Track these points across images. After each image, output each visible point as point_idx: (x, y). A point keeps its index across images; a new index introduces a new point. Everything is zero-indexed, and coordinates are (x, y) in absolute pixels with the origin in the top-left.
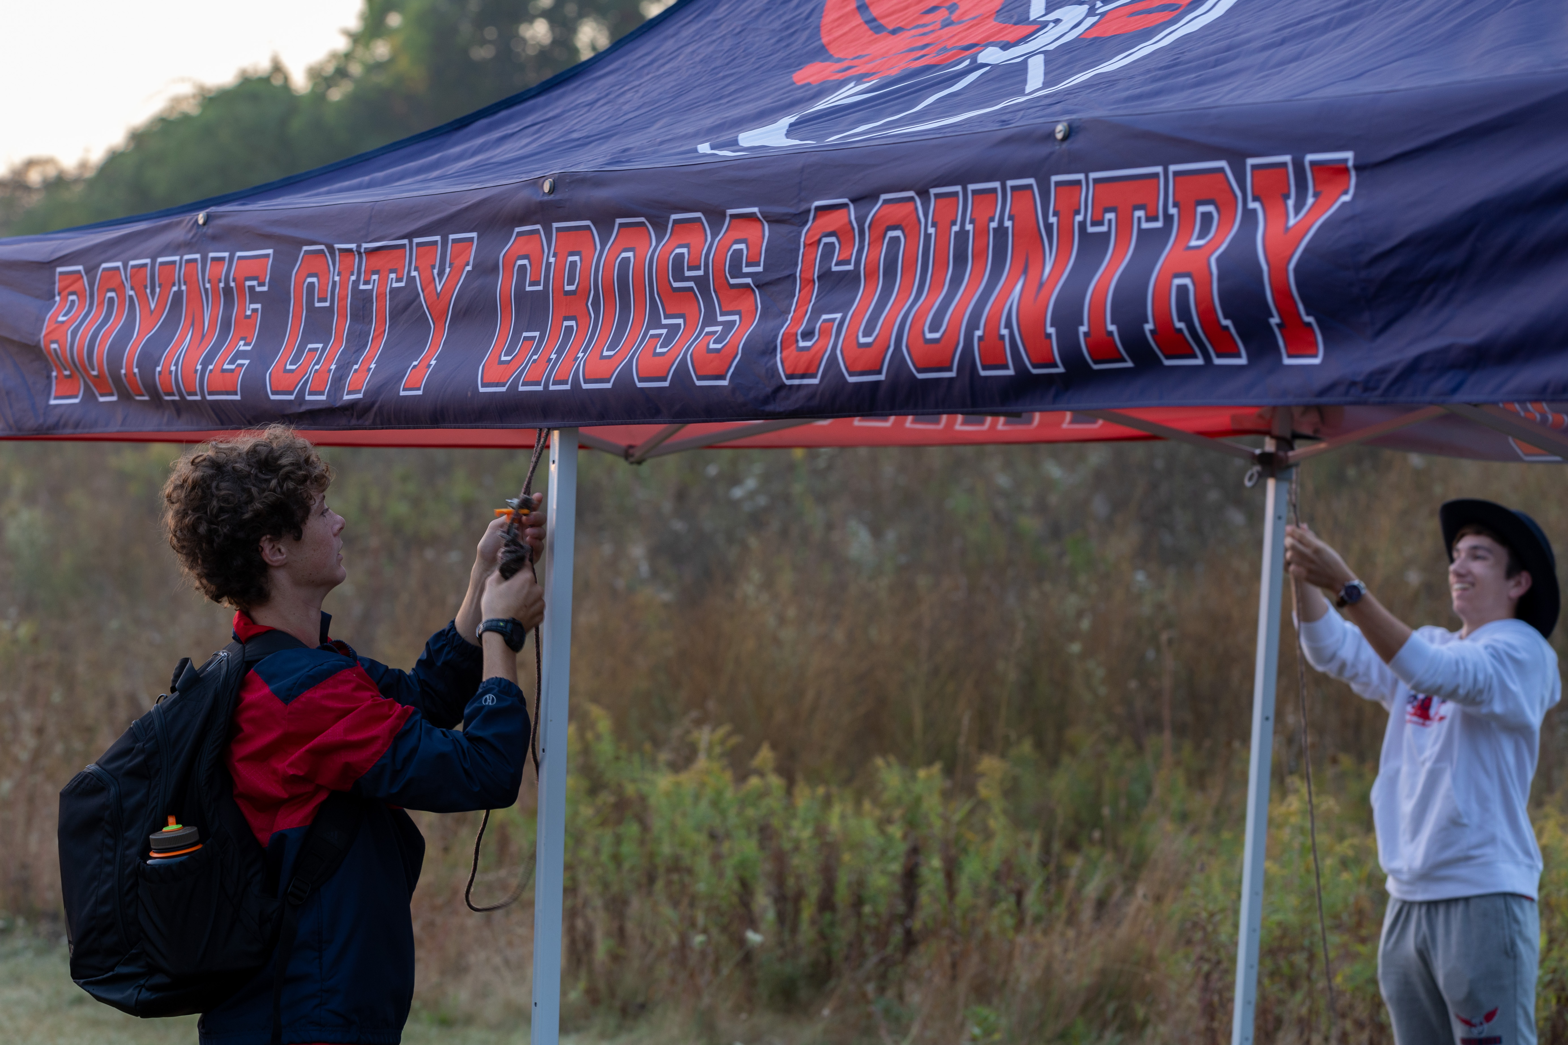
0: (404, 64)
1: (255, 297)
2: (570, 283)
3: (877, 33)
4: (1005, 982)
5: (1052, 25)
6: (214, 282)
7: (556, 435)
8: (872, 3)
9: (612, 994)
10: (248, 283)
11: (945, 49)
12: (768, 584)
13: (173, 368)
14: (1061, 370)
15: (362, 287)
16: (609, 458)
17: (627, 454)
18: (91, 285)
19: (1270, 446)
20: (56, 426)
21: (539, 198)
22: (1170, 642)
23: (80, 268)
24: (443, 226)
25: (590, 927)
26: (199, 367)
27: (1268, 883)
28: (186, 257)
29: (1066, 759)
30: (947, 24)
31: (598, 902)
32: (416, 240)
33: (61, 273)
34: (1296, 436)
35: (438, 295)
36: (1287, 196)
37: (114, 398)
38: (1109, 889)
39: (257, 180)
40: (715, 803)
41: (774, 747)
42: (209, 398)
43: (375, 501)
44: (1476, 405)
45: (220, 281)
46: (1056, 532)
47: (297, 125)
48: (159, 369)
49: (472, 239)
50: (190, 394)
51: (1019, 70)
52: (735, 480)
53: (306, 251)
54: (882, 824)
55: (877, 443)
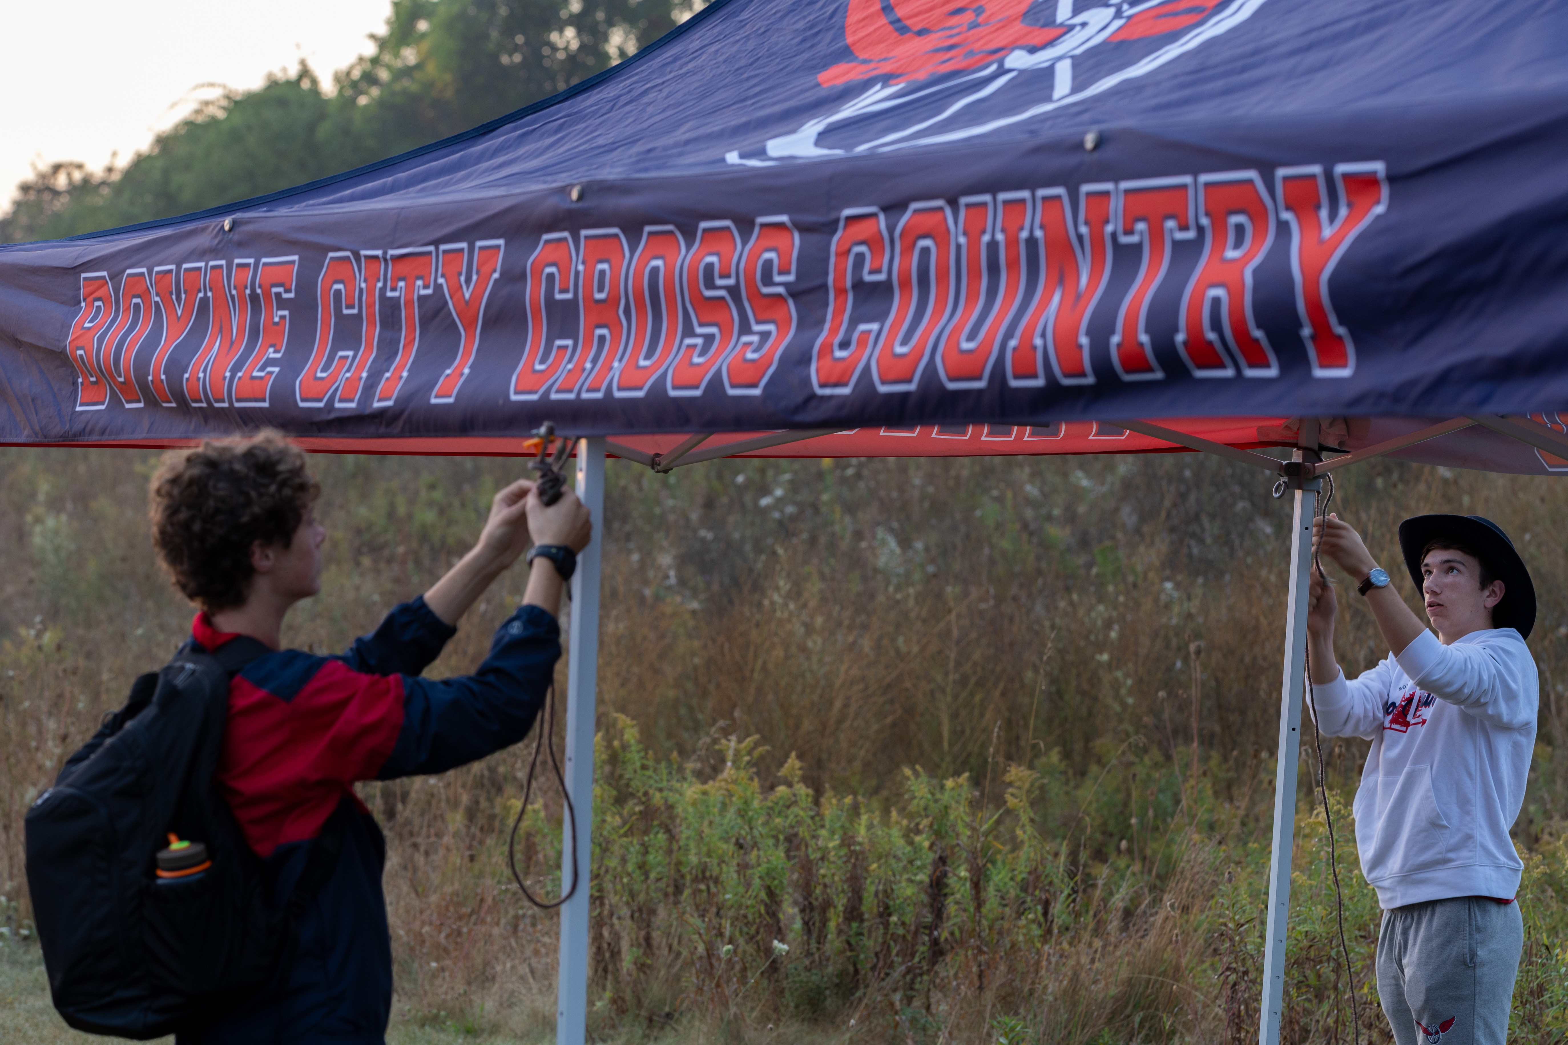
0: (431, 69)
1: (282, 303)
2: (601, 289)
3: (902, 34)
4: (1031, 993)
5: (1078, 28)
6: (240, 289)
7: (583, 444)
8: (897, 5)
9: (639, 1004)
10: (275, 290)
11: (971, 53)
12: (796, 593)
13: (201, 375)
14: (1090, 380)
15: (389, 294)
16: (637, 466)
17: (654, 462)
18: (116, 292)
19: (1297, 456)
20: (82, 433)
21: (566, 205)
22: (1198, 652)
23: (105, 273)
24: (470, 233)
25: (617, 937)
26: (228, 374)
27: (1295, 894)
28: (212, 263)
29: (1094, 769)
30: (974, 26)
31: (625, 912)
32: (443, 247)
33: (85, 279)
34: (1323, 448)
35: (467, 303)
36: (1318, 207)
37: (141, 405)
38: (1136, 900)
39: (283, 185)
40: (742, 813)
41: (800, 757)
42: (237, 405)
43: (402, 510)
44: (1502, 417)
45: (246, 288)
46: (1084, 542)
47: (324, 130)
48: (186, 376)
49: (498, 247)
50: (217, 401)
51: (1046, 75)
52: (765, 491)
53: (332, 258)
54: (909, 834)
55: (905, 454)
